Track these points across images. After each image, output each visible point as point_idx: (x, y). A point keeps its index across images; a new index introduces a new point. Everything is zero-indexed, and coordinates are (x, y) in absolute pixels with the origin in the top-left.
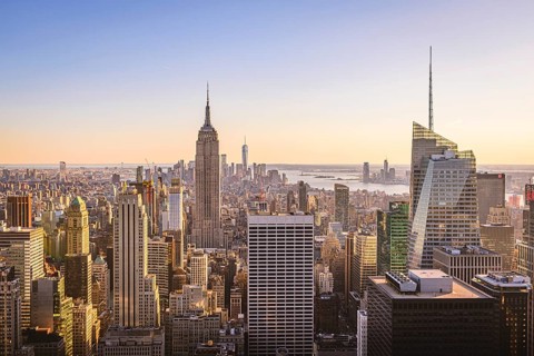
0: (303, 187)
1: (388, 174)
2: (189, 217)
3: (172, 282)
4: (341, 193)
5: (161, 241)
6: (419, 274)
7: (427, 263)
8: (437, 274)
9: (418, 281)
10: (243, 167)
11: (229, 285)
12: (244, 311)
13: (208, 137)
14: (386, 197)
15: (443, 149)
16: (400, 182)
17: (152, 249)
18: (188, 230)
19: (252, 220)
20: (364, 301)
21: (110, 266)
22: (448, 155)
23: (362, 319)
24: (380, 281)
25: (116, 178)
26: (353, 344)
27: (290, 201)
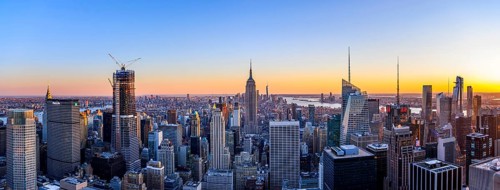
0: (294, 106)
1: (331, 99)
2: (243, 119)
3: (236, 150)
4: (311, 108)
5: (231, 132)
6: (345, 147)
7: (348, 142)
8: (352, 147)
9: (344, 150)
10: (266, 97)
11: (261, 151)
12: (268, 163)
13: (251, 83)
14: (331, 110)
15: (354, 91)
16: (337, 102)
17: (227, 135)
18: (242, 125)
19: (272, 123)
20: (322, 158)
21: (209, 142)
22: (357, 93)
23: (321, 166)
24: (329, 151)
25: (210, 101)
26: (317, 176)
27: (288, 112)
